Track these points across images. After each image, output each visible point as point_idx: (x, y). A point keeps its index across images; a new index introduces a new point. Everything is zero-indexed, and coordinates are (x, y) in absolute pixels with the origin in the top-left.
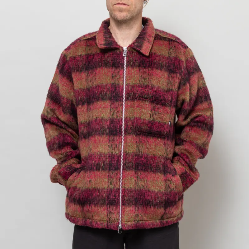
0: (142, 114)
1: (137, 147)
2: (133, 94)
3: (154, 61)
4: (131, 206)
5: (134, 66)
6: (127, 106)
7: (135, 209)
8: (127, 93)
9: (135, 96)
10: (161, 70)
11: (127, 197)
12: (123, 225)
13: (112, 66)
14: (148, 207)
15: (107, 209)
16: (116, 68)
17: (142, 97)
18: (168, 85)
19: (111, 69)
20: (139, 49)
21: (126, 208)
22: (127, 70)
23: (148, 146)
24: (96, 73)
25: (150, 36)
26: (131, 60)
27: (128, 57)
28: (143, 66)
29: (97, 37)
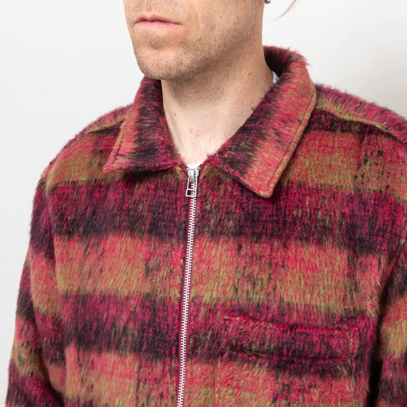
2: (213, 335)
3: (294, 212)
5: (221, 233)
6: (190, 381)
8: (192, 332)
9: (219, 344)
10: (319, 243)
13: (150, 232)
16: (162, 240)
17: (242, 350)
18: (349, 296)
19: (145, 242)
20: (237, 173)
22: (197, 246)
24: (104, 251)
25: (289, 120)
26: (210, 212)
27: (201, 199)
28: (253, 234)
29: (122, 127)
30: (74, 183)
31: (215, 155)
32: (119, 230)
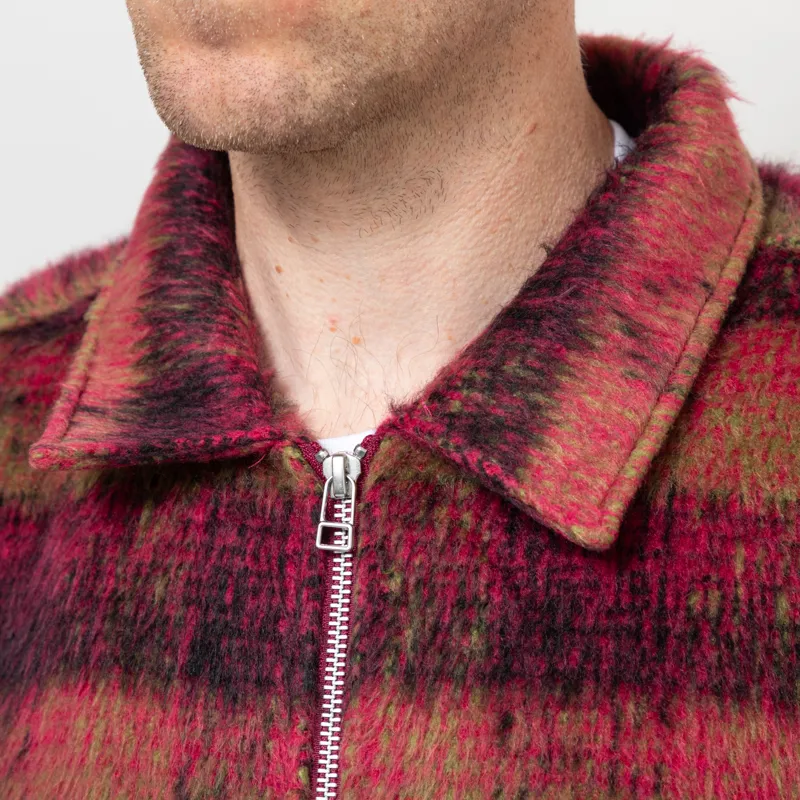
3: (695, 600)
5: (441, 675)
13: (191, 675)
16: (232, 704)
19: (172, 709)
20: (494, 466)
22: (357, 720)
24: (29, 745)
26: (402, 602)
27: (371, 557)
28: (552, 676)
29: (92, 315)
31: (417, 403)
32: (83, 668)
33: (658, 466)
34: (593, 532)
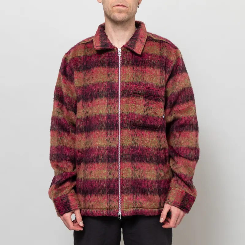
0: (137, 109)
1: (133, 140)
2: (128, 90)
3: (147, 60)
4: (129, 195)
5: (128, 65)
6: (122, 103)
7: (133, 196)
8: (122, 90)
9: (130, 93)
10: (153, 68)
11: (125, 186)
12: (122, 212)
13: (108, 66)
14: (145, 194)
15: (108, 197)
16: (112, 67)
17: (136, 93)
18: (162, 81)
19: (106, 68)
20: (132, 49)
21: (124, 196)
23: (143, 139)
24: (93, 72)
25: (142, 37)
26: (125, 60)
27: (122, 56)
28: (137, 65)
29: (94, 40)
30: (79, 57)
31: (125, 45)
32: (98, 66)
33: (143, 49)
34: (140, 53)
